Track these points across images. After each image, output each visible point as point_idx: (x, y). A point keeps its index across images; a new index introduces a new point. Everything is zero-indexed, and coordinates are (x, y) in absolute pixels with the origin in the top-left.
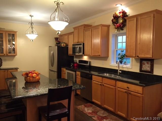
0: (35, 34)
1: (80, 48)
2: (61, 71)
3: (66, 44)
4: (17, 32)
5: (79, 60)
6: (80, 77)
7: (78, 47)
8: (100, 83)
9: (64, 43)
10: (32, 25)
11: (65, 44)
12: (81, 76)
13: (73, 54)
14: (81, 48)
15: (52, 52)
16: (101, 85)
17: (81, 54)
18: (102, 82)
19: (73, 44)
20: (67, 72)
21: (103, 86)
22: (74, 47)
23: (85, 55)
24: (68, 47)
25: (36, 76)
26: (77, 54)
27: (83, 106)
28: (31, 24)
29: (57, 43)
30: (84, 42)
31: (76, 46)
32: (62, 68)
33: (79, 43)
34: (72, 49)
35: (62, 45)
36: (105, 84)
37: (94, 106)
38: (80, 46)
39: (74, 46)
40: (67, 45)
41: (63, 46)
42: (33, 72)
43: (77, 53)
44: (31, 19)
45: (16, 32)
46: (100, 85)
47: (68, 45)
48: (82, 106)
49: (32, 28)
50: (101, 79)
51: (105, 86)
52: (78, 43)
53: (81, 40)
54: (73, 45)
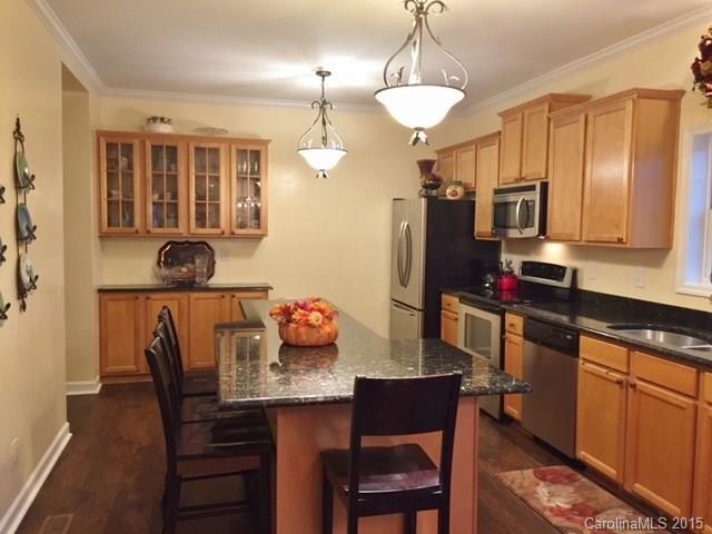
0: (334, 146)
1: (527, 205)
2: (441, 309)
3: (465, 187)
4: (270, 141)
5: (524, 263)
6: (521, 339)
7: (517, 203)
8: (618, 376)
9: (459, 183)
10: (324, 110)
11: (460, 190)
12: (527, 336)
13: (493, 235)
14: (534, 206)
15: (404, 224)
16: (619, 383)
17: (533, 232)
18: (625, 370)
19: (496, 187)
20: (466, 315)
21: (631, 390)
22: (502, 200)
23: (549, 239)
24: (474, 202)
25: (320, 322)
26: (513, 233)
27: (529, 472)
28: (321, 107)
29: (425, 186)
30: (547, 177)
31: (511, 198)
32: (444, 296)
33: (524, 184)
34: (490, 211)
35: (448, 191)
36: (640, 383)
37: (584, 480)
38: (528, 196)
39: (501, 198)
40: (470, 193)
41: (450, 197)
42: (312, 305)
43: (515, 227)
44: (323, 85)
45: (265, 143)
46: (618, 386)
47: (474, 193)
48: (525, 472)
49: (324, 123)
50: (625, 355)
51: (641, 392)
52: (517, 181)
53: (534, 170)
54: (497, 192)
